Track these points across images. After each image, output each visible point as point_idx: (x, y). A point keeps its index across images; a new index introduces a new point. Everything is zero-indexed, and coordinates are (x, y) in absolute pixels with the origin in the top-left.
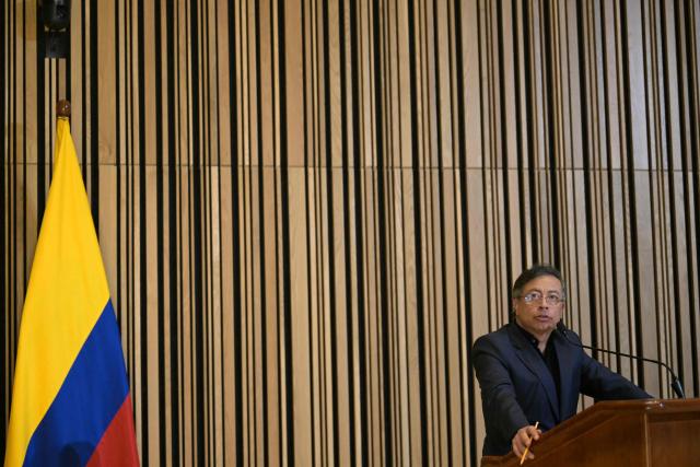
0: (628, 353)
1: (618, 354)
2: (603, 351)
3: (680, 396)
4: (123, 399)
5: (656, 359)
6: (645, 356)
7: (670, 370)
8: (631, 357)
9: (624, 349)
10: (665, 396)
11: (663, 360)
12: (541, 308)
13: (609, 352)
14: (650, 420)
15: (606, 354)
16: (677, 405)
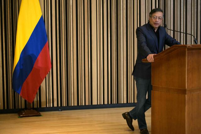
0: (183, 32)
1: (180, 32)
2: (176, 31)
3: (196, 44)
4: (46, 43)
5: (190, 34)
6: (188, 33)
7: (194, 37)
8: (184, 33)
9: (182, 31)
10: (192, 44)
11: (192, 34)
12: (156, 21)
13: (178, 32)
14: (188, 50)
15: (177, 32)
16: (195, 46)
